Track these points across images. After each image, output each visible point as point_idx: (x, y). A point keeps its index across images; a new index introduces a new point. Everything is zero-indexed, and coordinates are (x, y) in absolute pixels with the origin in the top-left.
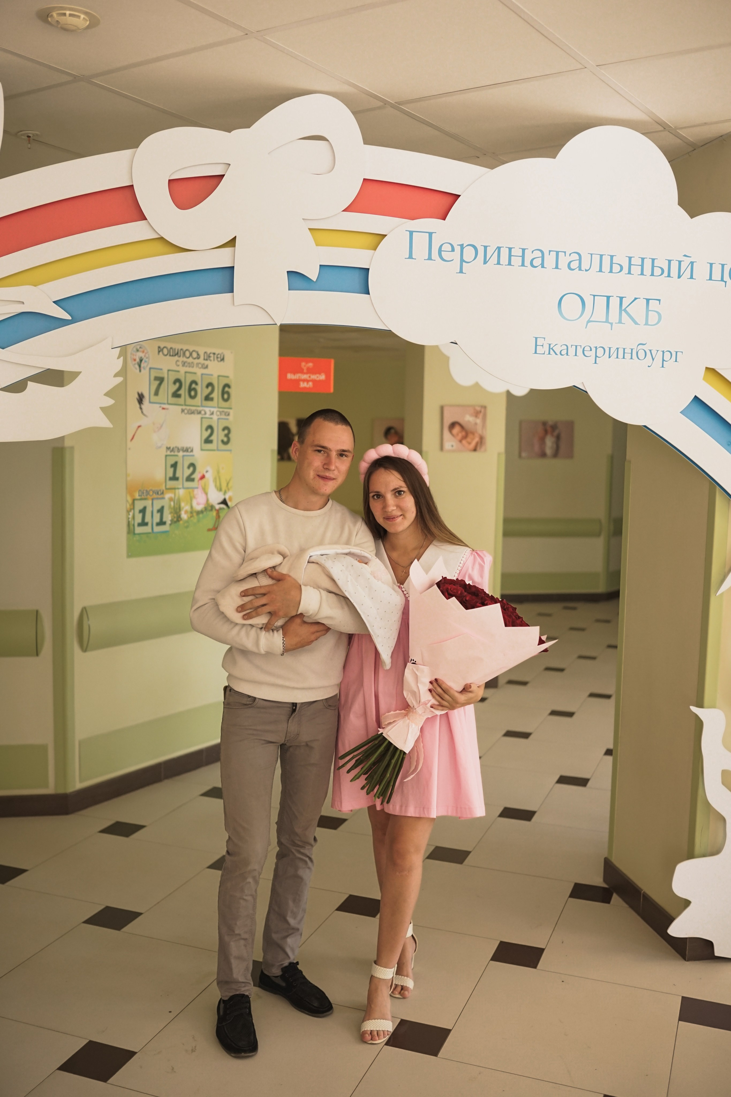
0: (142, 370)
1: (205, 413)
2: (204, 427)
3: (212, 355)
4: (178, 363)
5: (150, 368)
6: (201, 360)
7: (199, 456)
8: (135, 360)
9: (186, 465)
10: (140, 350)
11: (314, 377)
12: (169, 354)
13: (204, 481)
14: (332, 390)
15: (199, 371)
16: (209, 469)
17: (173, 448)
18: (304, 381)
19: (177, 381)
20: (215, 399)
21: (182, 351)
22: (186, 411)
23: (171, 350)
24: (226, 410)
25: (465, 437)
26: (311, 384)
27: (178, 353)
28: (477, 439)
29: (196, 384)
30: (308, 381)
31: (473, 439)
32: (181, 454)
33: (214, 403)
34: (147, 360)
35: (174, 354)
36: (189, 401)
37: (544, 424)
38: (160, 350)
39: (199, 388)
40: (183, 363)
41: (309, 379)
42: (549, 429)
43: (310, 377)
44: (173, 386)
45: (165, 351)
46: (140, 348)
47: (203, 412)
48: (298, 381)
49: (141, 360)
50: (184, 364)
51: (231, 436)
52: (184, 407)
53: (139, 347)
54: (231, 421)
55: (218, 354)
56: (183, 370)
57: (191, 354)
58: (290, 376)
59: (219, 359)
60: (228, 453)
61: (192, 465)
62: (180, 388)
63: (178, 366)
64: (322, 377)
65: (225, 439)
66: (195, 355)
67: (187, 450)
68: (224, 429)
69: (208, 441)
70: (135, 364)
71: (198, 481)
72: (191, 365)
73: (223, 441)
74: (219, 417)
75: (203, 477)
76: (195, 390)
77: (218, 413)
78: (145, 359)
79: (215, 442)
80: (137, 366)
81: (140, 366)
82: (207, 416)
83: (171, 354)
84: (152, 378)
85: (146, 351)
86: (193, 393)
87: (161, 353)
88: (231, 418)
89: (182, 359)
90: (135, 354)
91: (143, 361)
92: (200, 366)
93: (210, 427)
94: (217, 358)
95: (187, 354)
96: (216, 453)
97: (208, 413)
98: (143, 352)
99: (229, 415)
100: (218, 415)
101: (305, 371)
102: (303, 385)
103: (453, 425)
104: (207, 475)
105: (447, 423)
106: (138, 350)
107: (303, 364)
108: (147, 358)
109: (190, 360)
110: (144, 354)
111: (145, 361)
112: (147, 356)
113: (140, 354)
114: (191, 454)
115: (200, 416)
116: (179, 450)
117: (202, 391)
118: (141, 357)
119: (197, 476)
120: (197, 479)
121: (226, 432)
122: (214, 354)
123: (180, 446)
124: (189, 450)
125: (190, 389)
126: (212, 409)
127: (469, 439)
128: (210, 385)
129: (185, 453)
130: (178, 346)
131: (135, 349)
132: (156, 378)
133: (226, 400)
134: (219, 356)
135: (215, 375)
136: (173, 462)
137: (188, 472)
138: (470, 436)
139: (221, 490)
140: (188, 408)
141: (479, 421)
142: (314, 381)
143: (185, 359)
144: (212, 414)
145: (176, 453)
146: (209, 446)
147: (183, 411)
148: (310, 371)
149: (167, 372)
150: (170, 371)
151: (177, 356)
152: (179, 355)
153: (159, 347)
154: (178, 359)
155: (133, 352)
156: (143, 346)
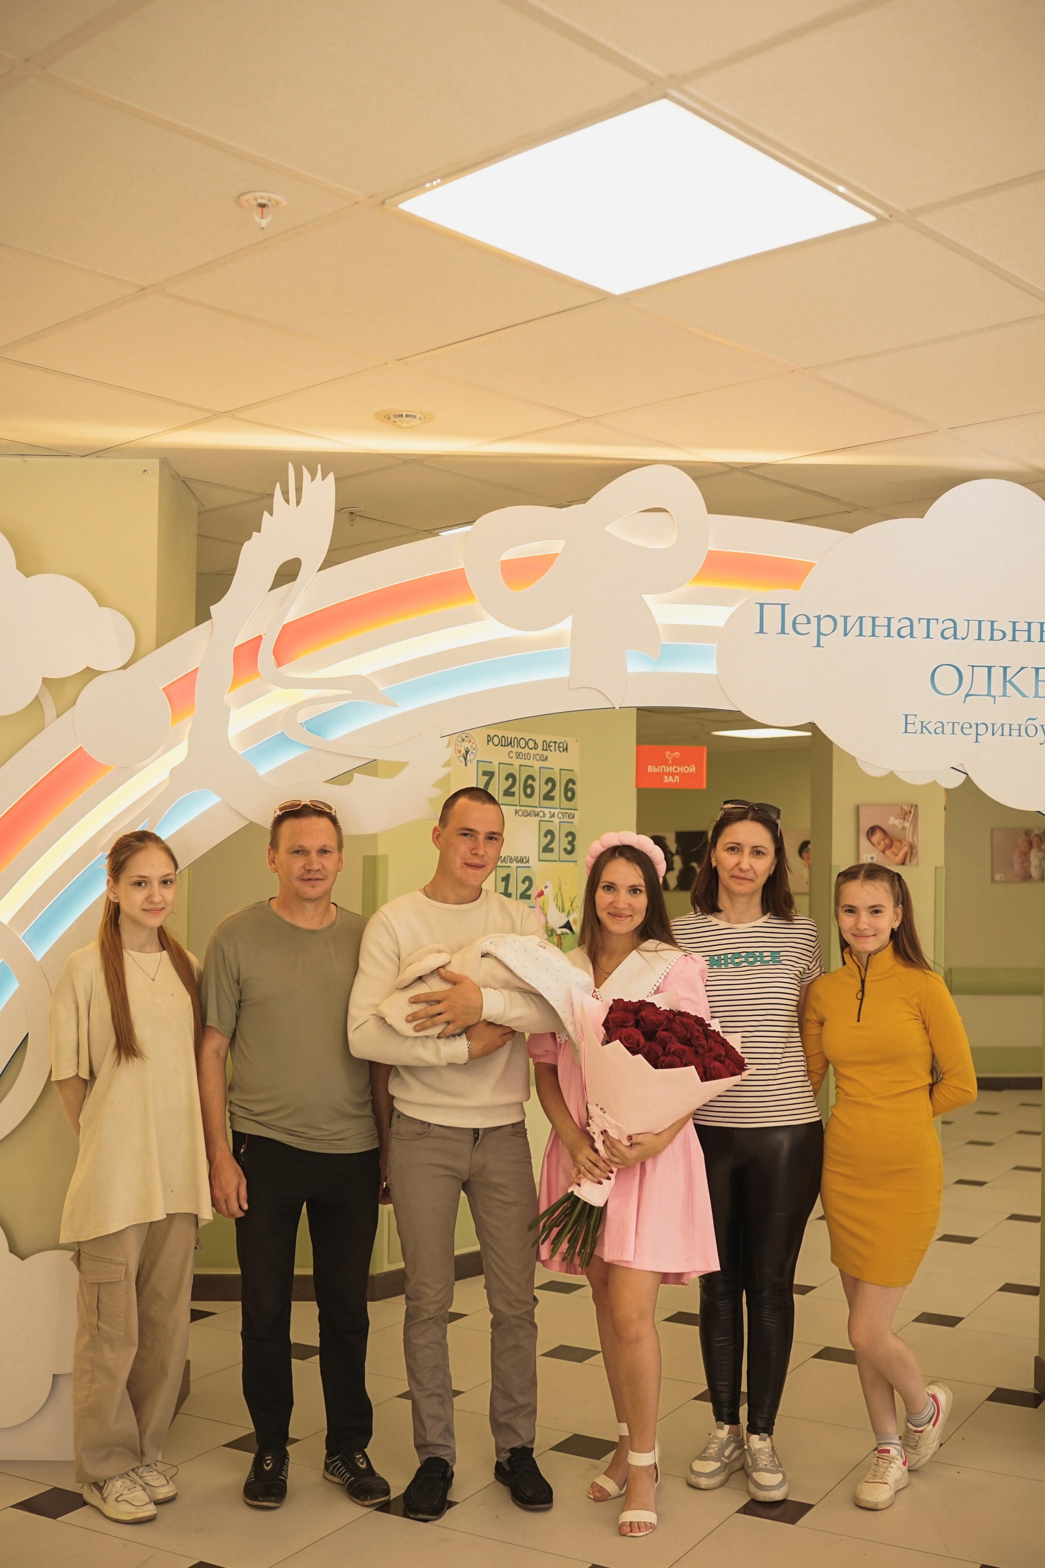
0: (468, 763)
1: (544, 815)
2: (543, 833)
3: (552, 744)
4: (511, 755)
5: (478, 761)
6: (539, 751)
7: (538, 869)
8: (460, 752)
9: (521, 878)
10: (466, 739)
11: (681, 769)
12: (500, 744)
13: (542, 898)
14: (705, 787)
15: (537, 764)
16: (548, 884)
17: (505, 858)
18: (669, 774)
19: (511, 776)
20: (557, 798)
21: (516, 740)
22: (520, 813)
23: (503, 738)
24: (569, 811)
25: (890, 846)
26: (677, 777)
27: (511, 743)
28: (905, 849)
29: (534, 779)
30: (673, 775)
31: (900, 849)
32: (514, 865)
33: (556, 803)
34: (474, 751)
35: (506, 745)
36: (525, 801)
37: (1027, 833)
38: (490, 739)
39: (536, 784)
40: (517, 754)
41: (675, 772)
42: (1035, 840)
43: (676, 769)
44: (505, 781)
45: (496, 740)
46: (466, 737)
47: (541, 814)
48: (662, 775)
49: (467, 752)
50: (518, 756)
51: (575, 843)
52: (518, 808)
53: (464, 735)
54: (577, 824)
55: (561, 743)
56: (517, 762)
57: (527, 744)
58: (650, 769)
59: (561, 749)
60: (574, 864)
61: (528, 879)
62: (513, 785)
63: (512, 758)
64: (693, 769)
65: (569, 848)
66: (531, 744)
67: (521, 860)
68: (567, 836)
69: (547, 849)
70: (460, 756)
71: (536, 899)
72: (527, 757)
73: (565, 850)
74: (562, 820)
75: (541, 894)
76: (532, 787)
77: (560, 815)
78: (471, 750)
79: (556, 851)
80: (463, 760)
81: (465, 759)
82: (546, 818)
83: (503, 744)
84: (480, 773)
85: (473, 741)
86: (529, 791)
87: (491, 743)
88: (575, 821)
89: (516, 749)
90: (460, 744)
91: (470, 753)
92: (538, 757)
93: (549, 832)
94: (559, 747)
95: (523, 743)
96: (558, 863)
97: (548, 815)
98: (470, 742)
99: (573, 817)
100: (560, 818)
101: (670, 762)
102: (667, 780)
103: (872, 831)
104: (546, 892)
105: (865, 827)
106: (463, 740)
107: (668, 753)
108: (474, 749)
109: (526, 750)
110: (471, 744)
111: (472, 753)
112: (474, 746)
113: (466, 745)
114: (527, 865)
115: (538, 819)
116: (511, 861)
117: (540, 788)
118: (467, 748)
119: (533, 892)
120: (533, 897)
121: (570, 838)
122: (555, 742)
123: (513, 855)
124: (524, 861)
125: (526, 786)
126: (553, 811)
127: (894, 849)
128: (550, 780)
129: (519, 864)
130: (510, 734)
131: (460, 739)
132: (485, 773)
133: (570, 799)
134: (561, 745)
135: (557, 769)
136: (504, 875)
137: (522, 887)
138: (896, 844)
139: (563, 911)
140: (523, 809)
141: (907, 825)
142: (680, 774)
143: (519, 750)
144: (553, 816)
145: (508, 864)
146: (547, 856)
147: (517, 812)
148: (676, 762)
149: (497, 765)
150: (501, 765)
151: (510, 745)
152: (513, 745)
153: (488, 736)
154: (512, 749)
155: (457, 742)
156: (468, 735)
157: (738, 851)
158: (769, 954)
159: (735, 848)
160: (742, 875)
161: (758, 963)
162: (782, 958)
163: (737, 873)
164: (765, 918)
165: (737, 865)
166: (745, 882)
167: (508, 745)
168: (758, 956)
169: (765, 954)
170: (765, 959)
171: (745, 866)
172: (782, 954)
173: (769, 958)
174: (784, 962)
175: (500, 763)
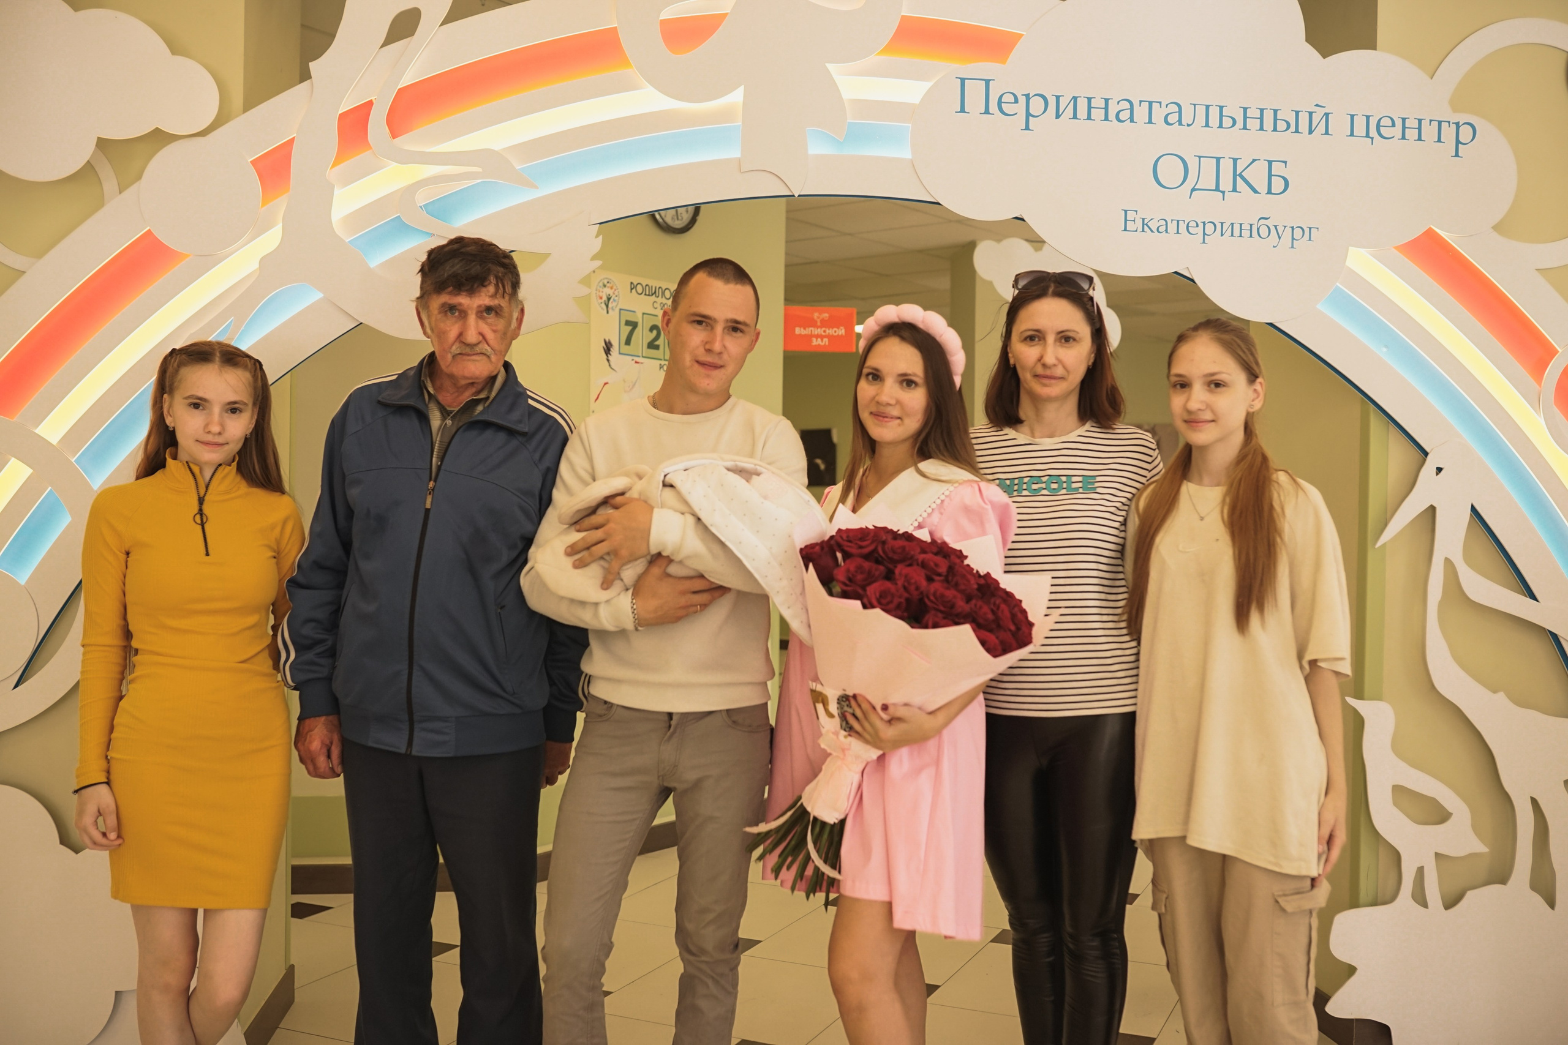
4: (656, 305)
5: (620, 310)
8: (601, 298)
10: (608, 285)
11: (830, 331)
12: (644, 293)
18: (818, 337)
21: (659, 288)
23: (648, 284)
26: (827, 340)
30: (822, 337)
34: (616, 298)
38: (633, 287)
41: (823, 334)
43: (824, 331)
46: (608, 282)
48: (810, 337)
49: (609, 299)
58: (799, 331)
80: (604, 307)
83: (648, 293)
84: (623, 322)
85: (615, 287)
87: (634, 291)
90: (601, 289)
91: (611, 300)
98: (612, 288)
101: (819, 324)
102: (815, 343)
106: (605, 286)
107: (817, 313)
110: (613, 290)
111: (614, 300)
113: (608, 291)
131: (601, 284)
132: (628, 323)
148: (824, 324)
149: (641, 315)
150: (645, 316)
151: (654, 295)
152: (657, 295)
153: (632, 283)
154: (656, 299)
155: (598, 288)
156: (610, 281)
157: (1040, 340)
158: (1080, 479)
159: (1035, 337)
160: (1048, 372)
161: (1064, 492)
162: (1097, 485)
163: (1040, 370)
164: (1082, 431)
165: (1040, 359)
166: (1053, 381)
167: (652, 295)
168: (1065, 482)
169: (1074, 479)
170: (1074, 485)
171: (1050, 359)
172: (1098, 479)
173: (1080, 485)
174: (1099, 490)
175: (643, 314)
